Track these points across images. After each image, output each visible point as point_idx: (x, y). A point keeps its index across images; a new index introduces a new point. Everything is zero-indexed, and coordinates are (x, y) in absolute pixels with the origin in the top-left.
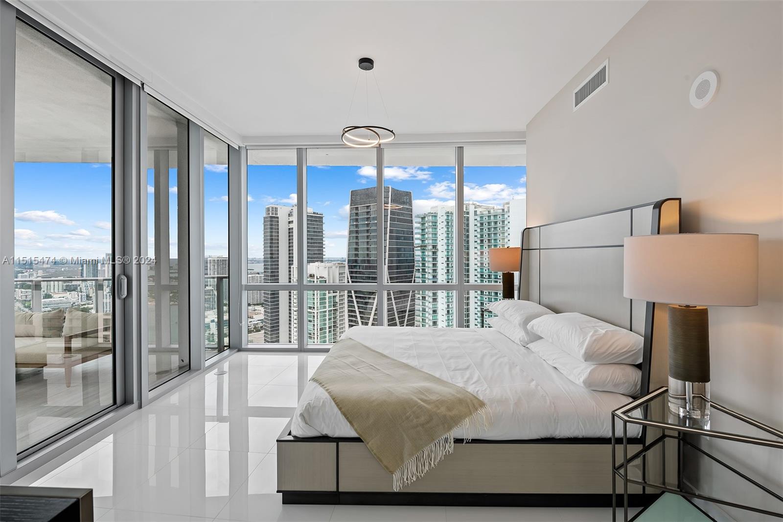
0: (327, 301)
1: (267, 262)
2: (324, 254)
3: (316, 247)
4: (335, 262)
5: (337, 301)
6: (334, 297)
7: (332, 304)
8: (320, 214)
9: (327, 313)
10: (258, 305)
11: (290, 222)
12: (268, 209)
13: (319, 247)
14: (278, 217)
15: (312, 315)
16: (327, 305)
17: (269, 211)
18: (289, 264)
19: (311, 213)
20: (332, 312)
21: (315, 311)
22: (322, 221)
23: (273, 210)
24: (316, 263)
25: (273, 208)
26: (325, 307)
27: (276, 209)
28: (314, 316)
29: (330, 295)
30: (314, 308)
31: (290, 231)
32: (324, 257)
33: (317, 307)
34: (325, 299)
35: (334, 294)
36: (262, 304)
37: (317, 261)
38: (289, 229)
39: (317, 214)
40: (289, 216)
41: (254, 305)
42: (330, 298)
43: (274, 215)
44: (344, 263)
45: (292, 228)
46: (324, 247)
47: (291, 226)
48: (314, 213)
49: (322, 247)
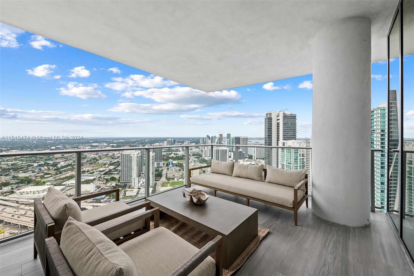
0: (299, 161)
1: (266, 139)
2: (296, 136)
3: (292, 132)
4: (303, 140)
5: (304, 161)
6: (303, 159)
7: (302, 162)
8: (294, 115)
9: (299, 167)
10: (261, 159)
11: (277, 120)
12: (267, 114)
13: (294, 132)
14: (272, 118)
15: (290, 167)
16: (299, 163)
17: (267, 115)
18: (277, 140)
19: (290, 115)
20: (302, 167)
21: (292, 165)
22: (296, 118)
23: (269, 115)
24: (292, 140)
25: (269, 113)
26: (297, 164)
27: (271, 114)
28: (291, 168)
29: (300, 158)
30: (291, 163)
31: (278, 124)
32: (296, 137)
33: (293, 163)
34: (297, 159)
35: (303, 157)
36: (263, 159)
37: (293, 139)
38: (277, 123)
39: (293, 115)
40: (277, 117)
41: (260, 159)
42: (300, 159)
43: (270, 117)
44: (309, 140)
45: (279, 123)
46: (296, 132)
47: (278, 121)
48: (291, 114)
49: (295, 132)
